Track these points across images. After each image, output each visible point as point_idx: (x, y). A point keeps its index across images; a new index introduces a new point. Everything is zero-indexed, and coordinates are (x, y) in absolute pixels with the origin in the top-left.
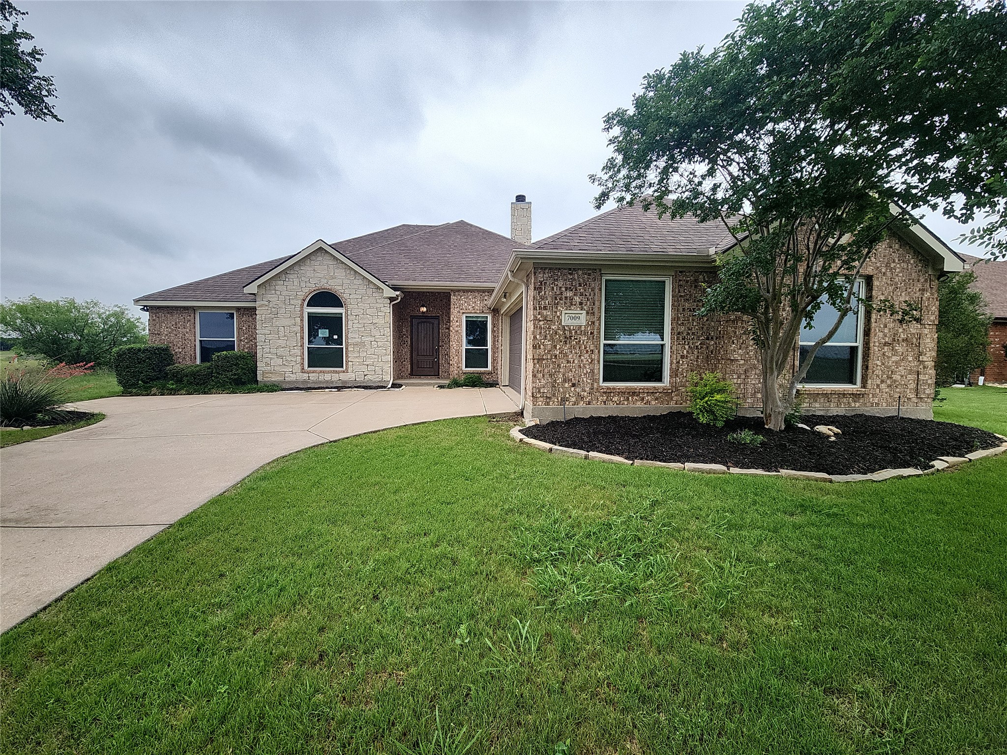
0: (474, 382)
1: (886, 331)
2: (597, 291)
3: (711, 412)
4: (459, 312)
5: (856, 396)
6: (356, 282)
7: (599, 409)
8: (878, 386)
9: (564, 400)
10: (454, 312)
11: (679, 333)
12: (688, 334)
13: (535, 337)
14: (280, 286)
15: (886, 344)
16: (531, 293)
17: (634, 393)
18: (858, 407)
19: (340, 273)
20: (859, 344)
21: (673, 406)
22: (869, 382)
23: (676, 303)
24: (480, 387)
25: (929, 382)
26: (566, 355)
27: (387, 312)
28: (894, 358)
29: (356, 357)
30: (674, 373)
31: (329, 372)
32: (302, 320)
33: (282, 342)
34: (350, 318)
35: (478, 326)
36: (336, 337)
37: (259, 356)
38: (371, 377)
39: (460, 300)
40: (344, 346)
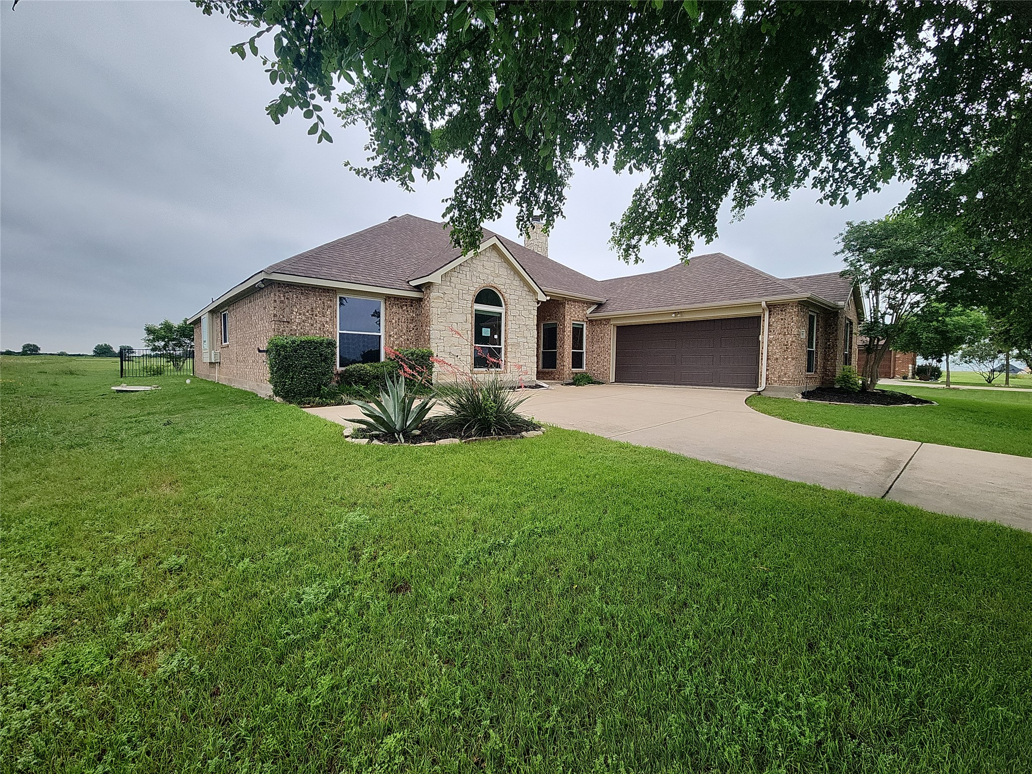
4: (570, 319)
6: (515, 283)
10: (567, 318)
14: (455, 278)
19: (503, 272)
26: (801, 355)
27: (535, 314)
29: (513, 358)
31: (492, 373)
32: (472, 317)
33: (455, 339)
34: (509, 318)
35: (577, 333)
36: (496, 337)
37: (435, 355)
38: (524, 377)
39: (571, 309)
40: (502, 346)
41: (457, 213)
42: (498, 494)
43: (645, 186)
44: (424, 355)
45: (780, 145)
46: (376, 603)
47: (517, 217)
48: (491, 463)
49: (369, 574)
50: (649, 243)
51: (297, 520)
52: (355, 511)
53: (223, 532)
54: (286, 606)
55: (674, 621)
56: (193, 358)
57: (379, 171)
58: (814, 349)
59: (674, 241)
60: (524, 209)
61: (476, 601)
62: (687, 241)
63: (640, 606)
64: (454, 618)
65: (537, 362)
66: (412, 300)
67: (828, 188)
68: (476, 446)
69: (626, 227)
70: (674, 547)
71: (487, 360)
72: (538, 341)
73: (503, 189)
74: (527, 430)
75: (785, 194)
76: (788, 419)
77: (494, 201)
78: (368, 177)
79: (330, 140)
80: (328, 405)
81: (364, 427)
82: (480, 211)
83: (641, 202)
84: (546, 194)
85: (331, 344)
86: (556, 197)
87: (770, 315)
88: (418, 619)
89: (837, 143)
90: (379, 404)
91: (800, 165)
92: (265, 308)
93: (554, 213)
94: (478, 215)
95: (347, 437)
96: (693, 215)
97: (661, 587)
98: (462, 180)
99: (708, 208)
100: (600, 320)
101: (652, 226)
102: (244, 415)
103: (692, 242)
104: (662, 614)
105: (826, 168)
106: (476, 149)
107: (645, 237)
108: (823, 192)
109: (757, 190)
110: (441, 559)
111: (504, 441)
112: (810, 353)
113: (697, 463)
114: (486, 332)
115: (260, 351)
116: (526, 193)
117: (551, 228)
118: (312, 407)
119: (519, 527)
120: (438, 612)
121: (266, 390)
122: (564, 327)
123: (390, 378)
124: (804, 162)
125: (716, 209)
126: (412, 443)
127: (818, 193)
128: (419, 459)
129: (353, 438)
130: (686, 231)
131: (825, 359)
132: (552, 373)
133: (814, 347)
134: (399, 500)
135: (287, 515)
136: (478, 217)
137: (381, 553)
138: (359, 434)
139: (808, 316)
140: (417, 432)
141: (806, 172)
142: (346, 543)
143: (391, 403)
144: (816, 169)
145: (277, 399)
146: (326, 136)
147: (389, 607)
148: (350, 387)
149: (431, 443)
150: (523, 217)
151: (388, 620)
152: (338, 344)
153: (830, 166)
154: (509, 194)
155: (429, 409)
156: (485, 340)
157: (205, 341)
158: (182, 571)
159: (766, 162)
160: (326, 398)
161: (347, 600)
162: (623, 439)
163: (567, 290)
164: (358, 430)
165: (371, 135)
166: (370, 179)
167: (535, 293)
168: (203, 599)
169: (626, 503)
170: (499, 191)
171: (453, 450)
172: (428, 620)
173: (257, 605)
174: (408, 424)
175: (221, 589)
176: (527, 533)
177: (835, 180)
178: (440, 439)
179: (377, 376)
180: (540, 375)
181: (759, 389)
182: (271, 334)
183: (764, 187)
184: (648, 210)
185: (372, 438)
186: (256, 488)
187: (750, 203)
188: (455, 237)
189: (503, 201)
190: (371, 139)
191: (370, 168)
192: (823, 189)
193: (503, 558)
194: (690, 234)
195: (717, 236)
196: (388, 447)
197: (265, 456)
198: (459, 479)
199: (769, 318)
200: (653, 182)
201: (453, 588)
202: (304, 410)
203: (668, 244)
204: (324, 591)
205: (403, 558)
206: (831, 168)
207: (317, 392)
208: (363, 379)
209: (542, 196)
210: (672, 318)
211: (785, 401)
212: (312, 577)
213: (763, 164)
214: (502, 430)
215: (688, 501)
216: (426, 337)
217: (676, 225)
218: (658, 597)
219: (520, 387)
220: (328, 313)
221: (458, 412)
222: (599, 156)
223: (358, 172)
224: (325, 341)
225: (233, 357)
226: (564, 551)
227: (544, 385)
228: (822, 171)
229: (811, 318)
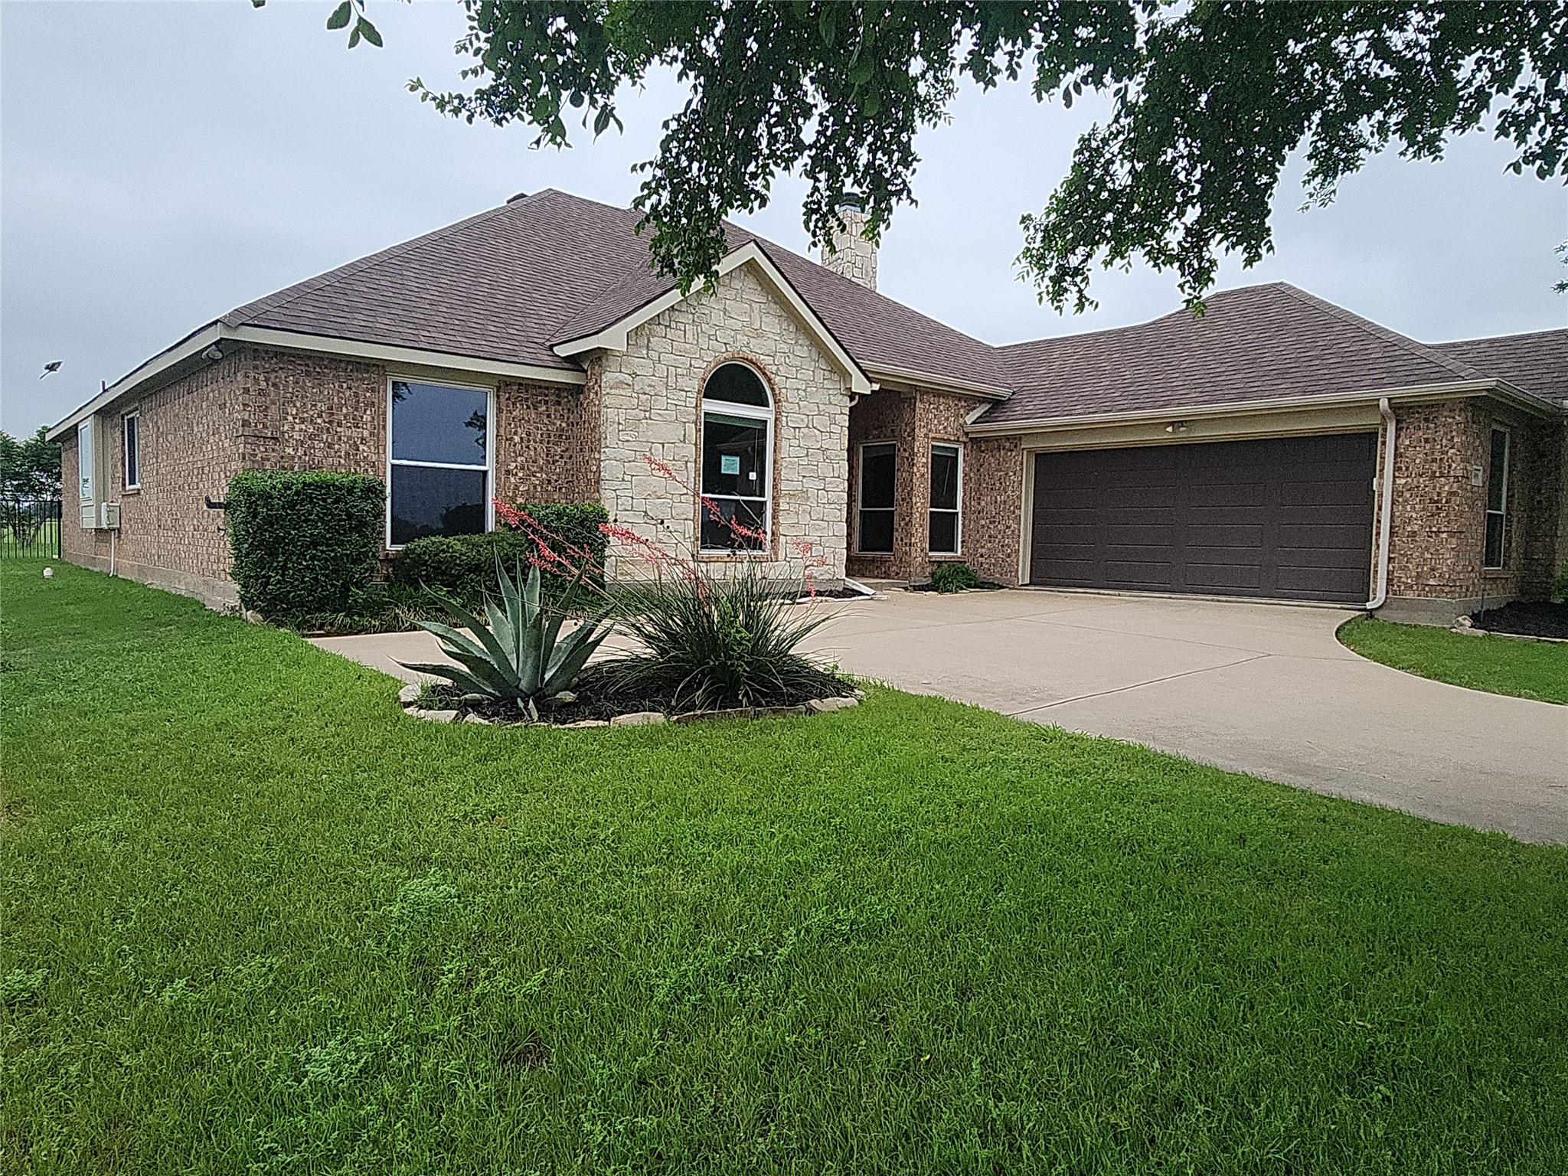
2: (1488, 440)
4: (926, 435)
6: (797, 350)
10: (919, 434)
17: (1495, 579)
19: (772, 325)
27: (845, 425)
29: (792, 525)
32: (698, 431)
33: (658, 482)
34: (785, 432)
35: (943, 467)
36: (753, 476)
37: (611, 518)
38: (815, 571)
39: (928, 411)
40: (768, 498)
41: (665, 196)
42: (752, 842)
43: (1103, 132)
44: (586, 519)
45: (1422, 31)
46: (472, 1086)
47: (805, 205)
48: (738, 769)
49: (455, 1021)
50: (1111, 263)
51: (294, 896)
52: (425, 876)
53: (126, 919)
54: (268, 1089)
55: (1152, 1141)
56: (60, 516)
57: (489, 100)
58: (1503, 512)
59: (1170, 260)
60: (822, 185)
61: (697, 1086)
62: (1201, 259)
63: (1074, 1106)
64: (648, 1123)
65: (849, 535)
66: (559, 388)
67: (1533, 138)
68: (702, 730)
69: (1056, 227)
70: (1157, 972)
71: (730, 531)
72: (850, 486)
73: (773, 138)
74: (821, 696)
75: (1431, 146)
76: (1436, 677)
77: (752, 168)
78: (465, 113)
79: (376, 40)
80: (365, 630)
81: (448, 682)
82: (719, 190)
83: (1093, 166)
84: (872, 151)
85: (373, 491)
86: (896, 156)
87: (1398, 430)
88: (565, 1124)
89: (1557, 30)
90: (481, 631)
91: (1469, 82)
92: (222, 406)
93: (892, 194)
94: (715, 201)
95: (408, 705)
96: (1214, 198)
97: (1125, 1063)
98: (678, 120)
99: (1250, 184)
100: (997, 439)
101: (1116, 225)
102: (174, 652)
103: (1213, 263)
104: (1124, 1125)
105: (1530, 89)
106: (709, 48)
107: (1103, 250)
108: (1523, 147)
109: (1366, 134)
110: (619, 988)
111: (768, 719)
112: (1492, 521)
113: (1215, 777)
114: (730, 465)
115: (211, 505)
116: (825, 147)
117: (883, 226)
118: (328, 635)
119: (798, 917)
120: (610, 1111)
121: (226, 594)
122: (913, 454)
123: (508, 570)
124: (1479, 76)
125: (1269, 186)
126: (556, 721)
127: (1510, 149)
128: (569, 758)
129: (421, 707)
130: (1197, 237)
131: (1530, 535)
132: (883, 562)
133: (1503, 507)
134: (526, 853)
135: (270, 882)
136: (715, 205)
137: (483, 973)
138: (433, 698)
139: (1489, 432)
140: (569, 696)
141: (1482, 99)
142: (404, 949)
143: (509, 628)
144: (1506, 93)
145: (249, 615)
146: (368, 32)
147: (501, 1095)
148: (416, 589)
149: (601, 723)
150: (819, 203)
151: (496, 1124)
152: (388, 490)
153: (1541, 85)
154: (787, 151)
155: (597, 643)
156: (729, 484)
157: (86, 481)
158: (36, 1004)
159: (1388, 71)
160: (361, 615)
161: (405, 1078)
162: (1045, 719)
163: (920, 367)
164: (434, 689)
165: (469, 17)
166: (470, 119)
167: (845, 375)
168: (84, 1069)
169: (1048, 868)
170: (764, 142)
171: (651, 738)
172: (587, 1126)
173: (202, 1083)
174: (547, 676)
175: (122, 1047)
176: (816, 933)
177: (1552, 119)
178: (621, 713)
179: (477, 566)
180: (855, 566)
181: (1369, 605)
182: (236, 465)
183: (1382, 129)
184: (1110, 185)
185: (464, 708)
186: (200, 820)
187: (1350, 165)
188: (663, 251)
189: (772, 167)
190: (472, 28)
191: (469, 93)
192: (1521, 139)
193: (761, 989)
194: (1207, 244)
195: (1271, 248)
196: (503, 729)
197: (223, 748)
198: (663, 806)
199: (1397, 437)
200: (1122, 121)
201: (645, 1054)
202: (310, 641)
203: (1156, 265)
204: (352, 1056)
205: (533, 984)
206: (1542, 91)
207: (340, 602)
208: (448, 574)
209: (863, 156)
210: (1167, 436)
211: (1431, 633)
212: (326, 1024)
213: (1383, 75)
214: (764, 695)
215: (1193, 865)
216: (590, 476)
217: (1176, 222)
218: (1116, 1087)
219: (808, 594)
220: (367, 418)
221: (663, 652)
222: (1000, 59)
223: (441, 105)
224: (359, 485)
225: (151, 516)
226: (900, 976)
227: (864, 589)
228: (1521, 97)
229: (1497, 439)
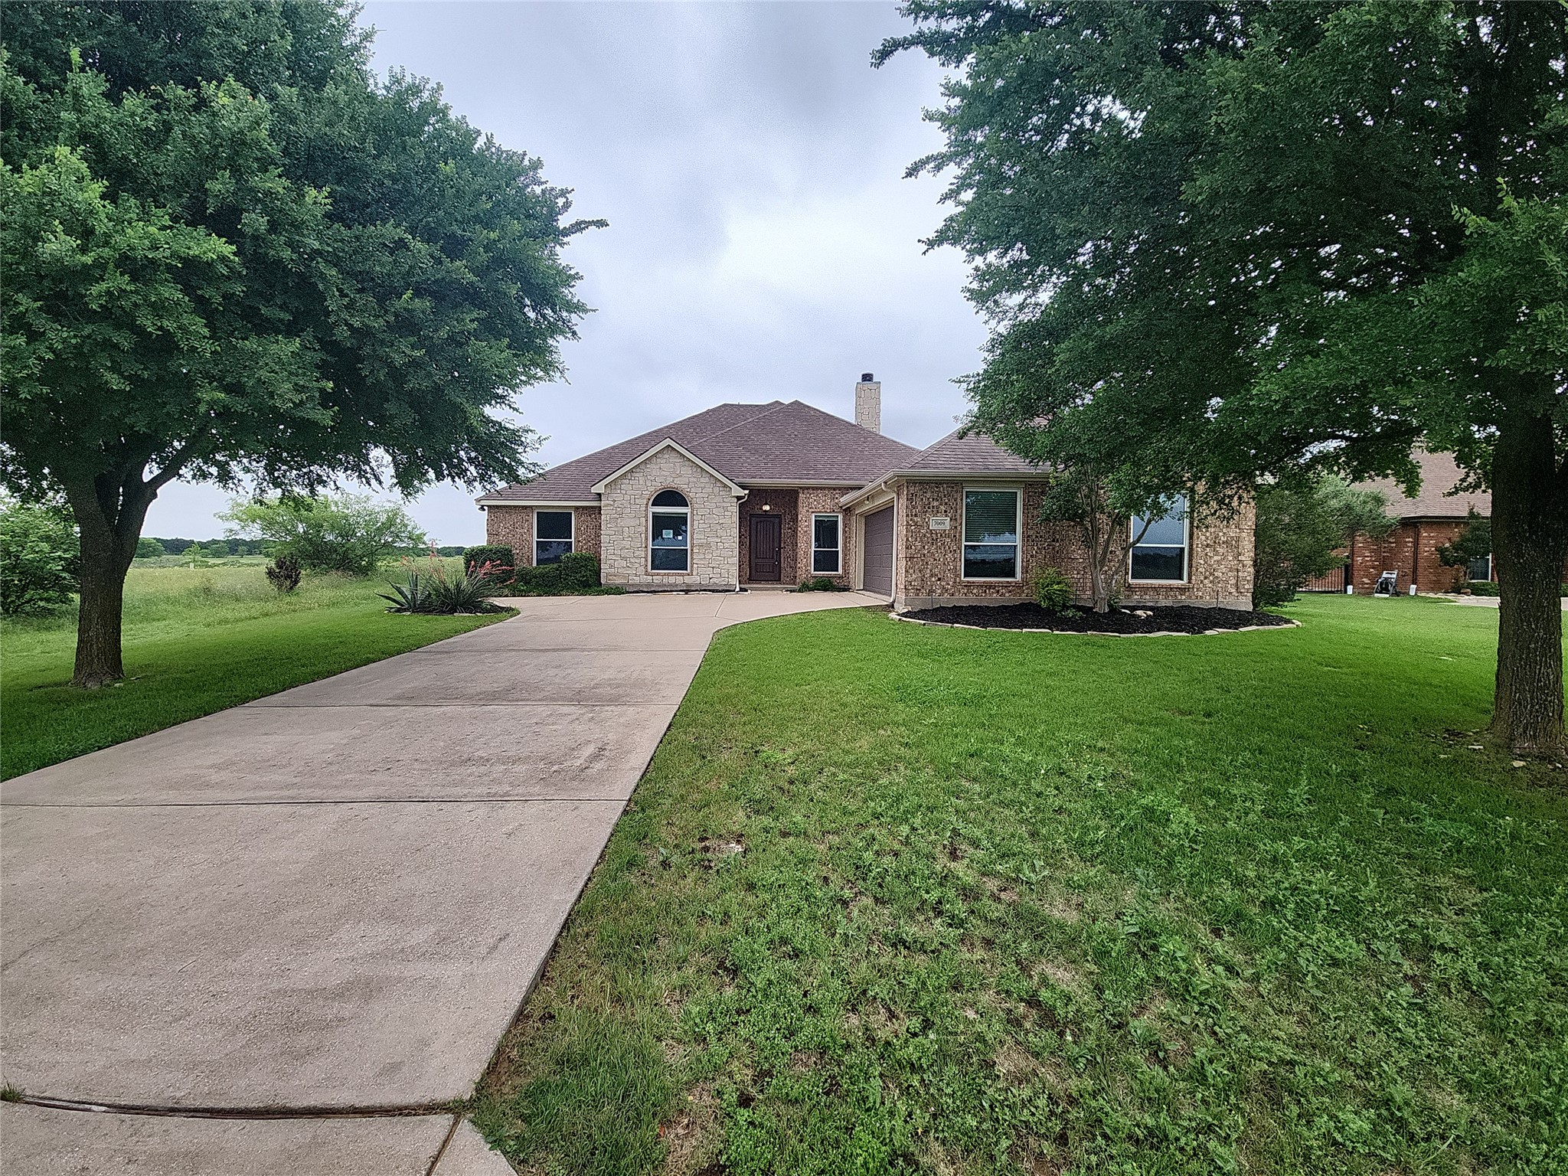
0: (826, 586)
1: (1208, 534)
2: (959, 500)
3: (1050, 599)
4: (808, 511)
5: (1182, 590)
6: (702, 480)
7: (961, 599)
8: (1202, 582)
9: (931, 591)
10: (802, 511)
11: (1029, 536)
12: (1037, 537)
13: (907, 539)
14: (626, 485)
15: (1208, 546)
16: (903, 501)
17: (990, 586)
18: (1183, 599)
19: (687, 471)
20: (1186, 545)
21: (1024, 597)
22: (1193, 578)
23: (1026, 511)
24: (832, 591)
25: (1248, 578)
26: (933, 554)
27: (734, 510)
28: (1216, 558)
29: (701, 559)
30: (1025, 570)
31: (673, 575)
32: (647, 521)
34: (696, 518)
39: (809, 498)
40: (689, 547)
58: (1018, 543)
122: (798, 521)
133: (1020, 539)
152: (534, 550)
167: (729, 488)
220: (525, 525)
